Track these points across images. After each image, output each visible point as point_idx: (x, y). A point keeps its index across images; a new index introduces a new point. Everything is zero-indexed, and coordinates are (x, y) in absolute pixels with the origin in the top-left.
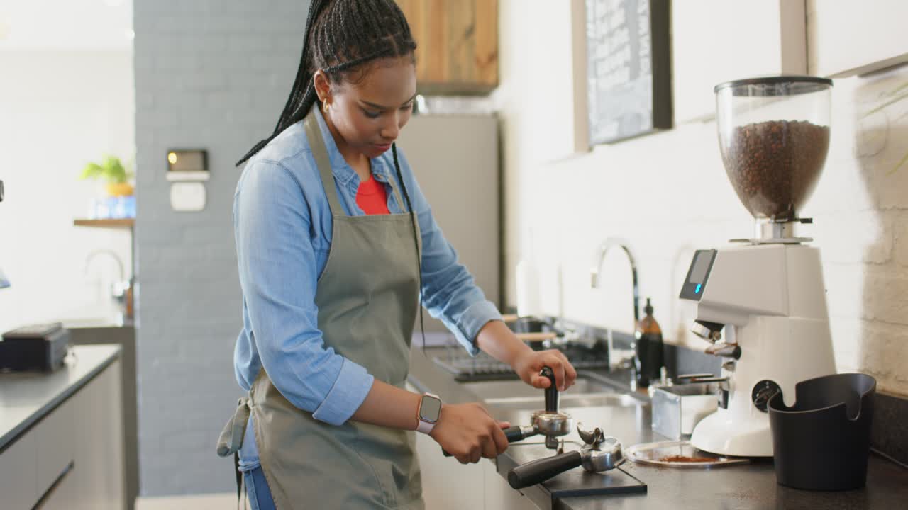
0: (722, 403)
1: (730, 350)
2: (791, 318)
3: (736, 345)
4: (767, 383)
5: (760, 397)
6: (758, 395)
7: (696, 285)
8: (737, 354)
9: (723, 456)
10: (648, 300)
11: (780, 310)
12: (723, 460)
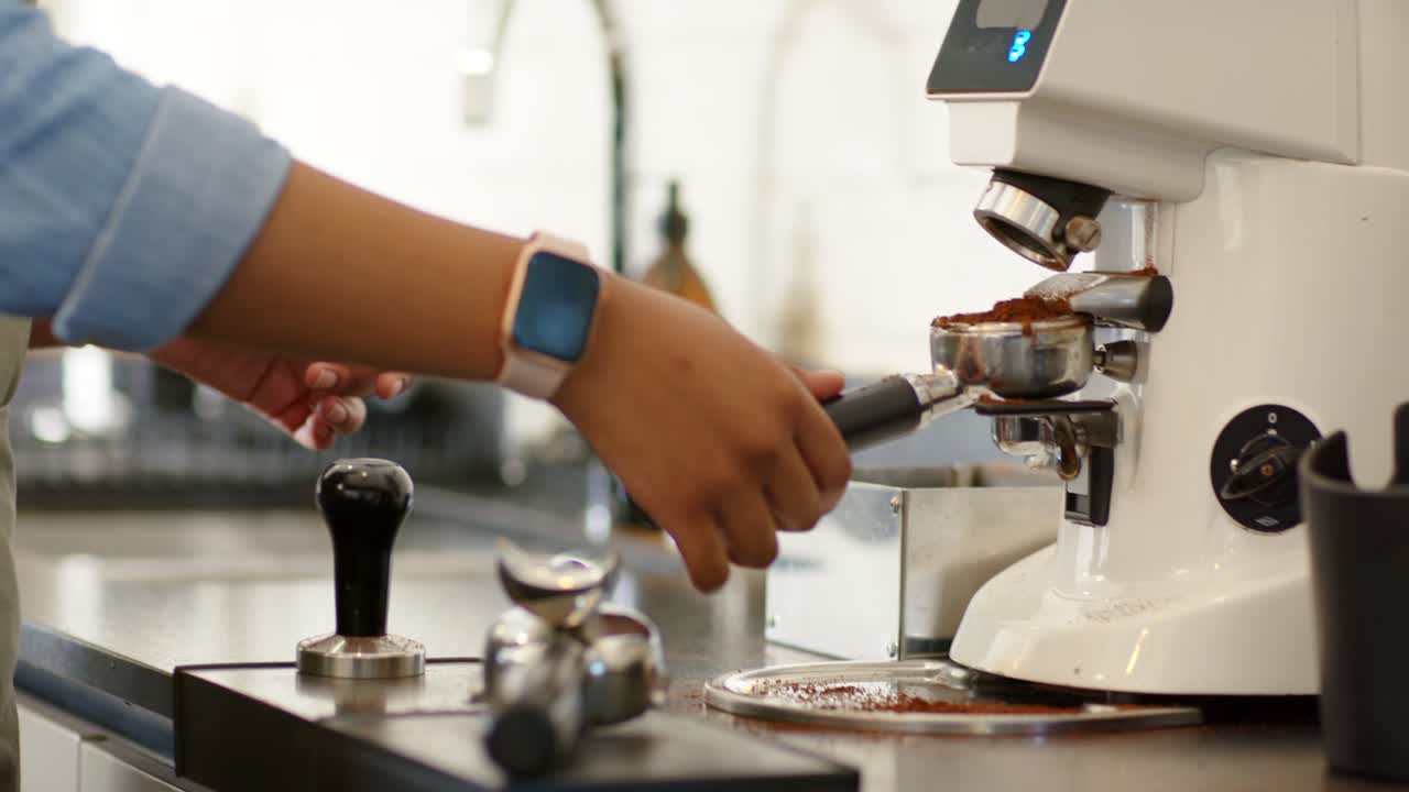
0: (1084, 505)
1: (1131, 294)
2: (1364, 169)
3: (1149, 272)
4: (1273, 418)
5: (1247, 469)
6: (1234, 462)
7: (1010, 34)
8: (1155, 307)
9: (1100, 696)
10: (674, 190)
11: (1328, 139)
12: (1096, 711)
